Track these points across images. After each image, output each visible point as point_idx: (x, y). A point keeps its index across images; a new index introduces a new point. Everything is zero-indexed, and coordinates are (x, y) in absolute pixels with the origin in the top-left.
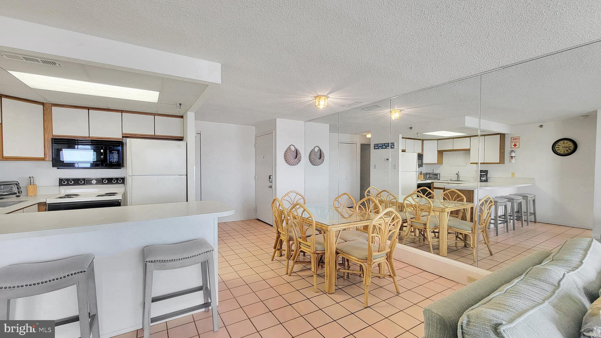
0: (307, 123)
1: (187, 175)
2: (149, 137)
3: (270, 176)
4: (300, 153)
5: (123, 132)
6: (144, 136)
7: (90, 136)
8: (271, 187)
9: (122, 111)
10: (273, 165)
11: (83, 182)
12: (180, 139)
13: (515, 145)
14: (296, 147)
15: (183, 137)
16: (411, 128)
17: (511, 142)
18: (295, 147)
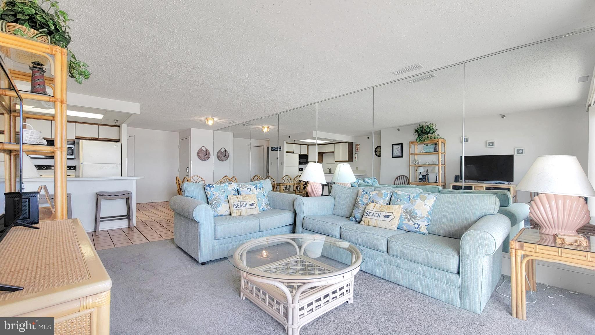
0: (215, 132)
1: (121, 164)
2: (95, 139)
3: (187, 168)
4: (209, 152)
5: (76, 136)
6: (91, 139)
7: (52, 138)
8: (188, 176)
9: (75, 122)
10: (189, 160)
11: (45, 168)
12: (117, 141)
13: (357, 150)
14: (207, 148)
15: (119, 140)
16: (289, 137)
17: (356, 148)
18: (205, 148)
